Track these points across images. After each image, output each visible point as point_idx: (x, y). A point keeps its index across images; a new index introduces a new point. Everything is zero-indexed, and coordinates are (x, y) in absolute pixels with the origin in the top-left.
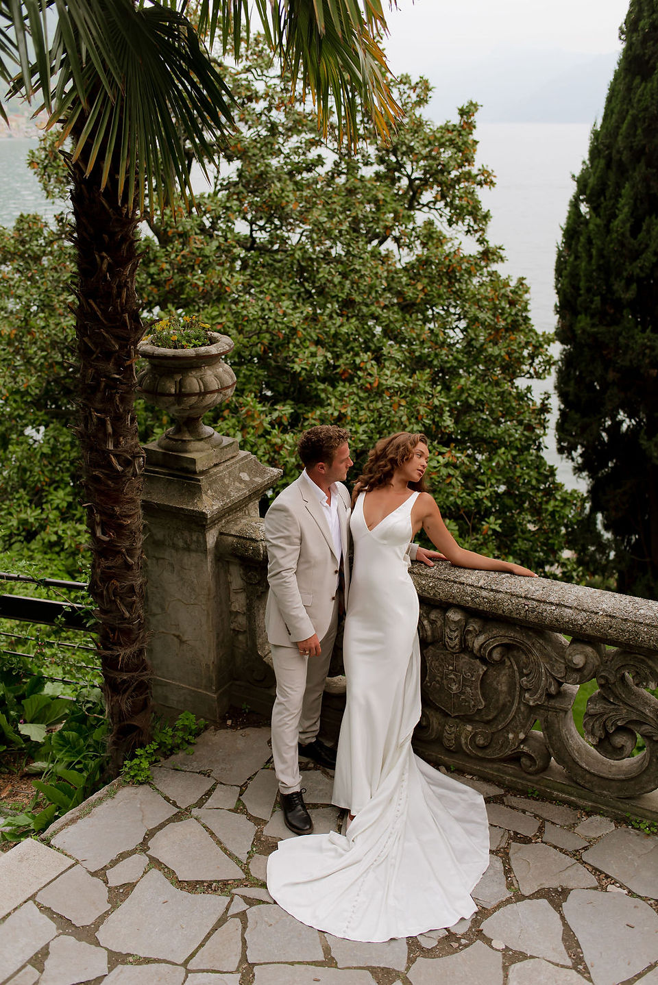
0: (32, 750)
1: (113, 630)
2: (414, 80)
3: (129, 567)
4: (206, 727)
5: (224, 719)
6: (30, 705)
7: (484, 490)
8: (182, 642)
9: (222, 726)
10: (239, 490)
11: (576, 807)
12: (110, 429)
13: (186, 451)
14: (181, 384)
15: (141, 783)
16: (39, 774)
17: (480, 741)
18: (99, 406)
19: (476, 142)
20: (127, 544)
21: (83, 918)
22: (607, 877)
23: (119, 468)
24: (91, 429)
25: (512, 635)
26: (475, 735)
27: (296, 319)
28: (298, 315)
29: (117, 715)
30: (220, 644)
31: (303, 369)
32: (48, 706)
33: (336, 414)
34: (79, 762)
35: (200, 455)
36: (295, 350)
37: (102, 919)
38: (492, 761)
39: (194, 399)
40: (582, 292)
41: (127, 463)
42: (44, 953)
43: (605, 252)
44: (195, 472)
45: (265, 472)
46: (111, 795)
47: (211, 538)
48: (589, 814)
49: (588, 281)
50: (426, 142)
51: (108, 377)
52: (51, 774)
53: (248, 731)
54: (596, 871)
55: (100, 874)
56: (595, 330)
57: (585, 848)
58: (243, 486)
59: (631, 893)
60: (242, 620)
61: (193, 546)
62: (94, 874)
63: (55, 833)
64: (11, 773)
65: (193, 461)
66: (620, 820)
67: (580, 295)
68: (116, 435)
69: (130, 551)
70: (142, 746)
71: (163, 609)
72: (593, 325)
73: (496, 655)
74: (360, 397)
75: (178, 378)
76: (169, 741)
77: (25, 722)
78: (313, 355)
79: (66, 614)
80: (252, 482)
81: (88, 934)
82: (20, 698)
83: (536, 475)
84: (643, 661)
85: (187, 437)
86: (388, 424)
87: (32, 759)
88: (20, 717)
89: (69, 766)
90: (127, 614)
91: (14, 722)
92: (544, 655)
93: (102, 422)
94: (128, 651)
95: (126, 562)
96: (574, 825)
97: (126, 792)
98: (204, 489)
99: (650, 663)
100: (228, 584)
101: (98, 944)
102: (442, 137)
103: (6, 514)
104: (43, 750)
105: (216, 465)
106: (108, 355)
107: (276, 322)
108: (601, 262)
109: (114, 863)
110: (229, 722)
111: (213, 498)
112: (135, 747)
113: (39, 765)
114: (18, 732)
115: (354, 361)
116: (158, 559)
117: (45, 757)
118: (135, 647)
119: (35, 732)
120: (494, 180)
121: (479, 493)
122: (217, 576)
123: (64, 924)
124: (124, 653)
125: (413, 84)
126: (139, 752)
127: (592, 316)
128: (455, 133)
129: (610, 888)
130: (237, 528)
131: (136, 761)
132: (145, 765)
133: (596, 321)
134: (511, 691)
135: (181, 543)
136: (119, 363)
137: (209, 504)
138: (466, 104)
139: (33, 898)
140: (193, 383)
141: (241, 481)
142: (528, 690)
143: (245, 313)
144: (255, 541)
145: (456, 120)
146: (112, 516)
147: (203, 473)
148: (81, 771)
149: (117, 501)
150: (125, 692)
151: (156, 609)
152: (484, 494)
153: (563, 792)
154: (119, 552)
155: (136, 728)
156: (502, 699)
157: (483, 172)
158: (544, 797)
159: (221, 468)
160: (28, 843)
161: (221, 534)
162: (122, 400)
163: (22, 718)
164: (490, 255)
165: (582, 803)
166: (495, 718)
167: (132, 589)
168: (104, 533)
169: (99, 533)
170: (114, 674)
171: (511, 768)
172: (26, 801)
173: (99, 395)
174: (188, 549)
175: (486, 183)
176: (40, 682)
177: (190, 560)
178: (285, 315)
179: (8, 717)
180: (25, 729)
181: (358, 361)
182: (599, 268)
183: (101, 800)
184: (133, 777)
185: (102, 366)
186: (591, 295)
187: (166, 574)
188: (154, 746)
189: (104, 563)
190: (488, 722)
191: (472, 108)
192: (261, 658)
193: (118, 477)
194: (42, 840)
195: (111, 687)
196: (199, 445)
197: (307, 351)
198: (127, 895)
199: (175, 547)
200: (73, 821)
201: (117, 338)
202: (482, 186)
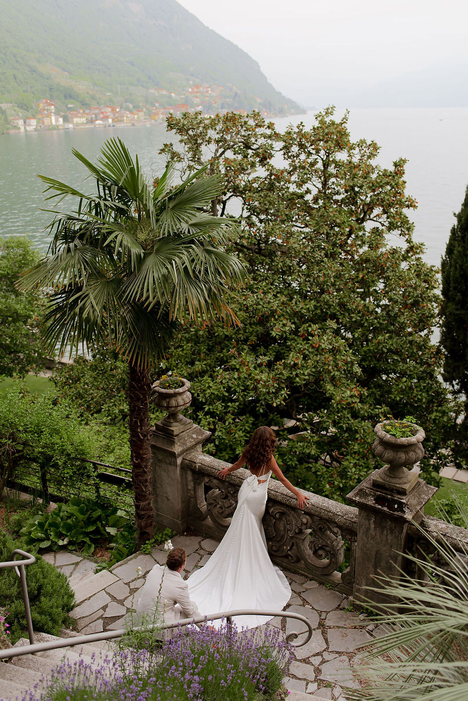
0: (111, 539)
1: (139, 495)
2: (369, 142)
3: (145, 472)
4: (176, 535)
5: (184, 532)
6: (111, 519)
7: (380, 409)
8: (168, 500)
9: (182, 534)
10: (191, 442)
11: (307, 577)
12: (139, 424)
13: (171, 427)
14: (168, 403)
15: (147, 554)
16: (112, 549)
17: (274, 548)
18: (136, 416)
19: (405, 182)
20: (145, 464)
21: (120, 597)
22: (307, 602)
23: (142, 438)
24: (133, 424)
25: (283, 509)
26: (273, 546)
27: (275, 304)
28: (278, 302)
29: (140, 527)
30: (183, 502)
31: (277, 334)
32: (118, 520)
33: (292, 363)
34: (127, 545)
35: (176, 428)
36: (275, 322)
37: (126, 598)
38: (279, 557)
39: (173, 409)
40: (451, 289)
41: (145, 436)
42: (106, 606)
43: (463, 267)
44: (173, 435)
45: (204, 434)
46: (135, 557)
47: (179, 461)
48: (311, 580)
49: (454, 283)
50: (371, 185)
51: (139, 407)
52: (117, 548)
53: (192, 537)
54: (304, 600)
55: (128, 584)
56: (458, 312)
57: (304, 592)
58: (193, 440)
59: (313, 608)
60: (192, 492)
61: (172, 463)
62: (125, 584)
63: (114, 569)
64: (102, 547)
65: (173, 431)
66: (321, 583)
67: (450, 291)
68: (141, 426)
69: (146, 467)
70: (149, 540)
71: (162, 486)
72: (457, 310)
73: (277, 516)
74: (309, 352)
75: (168, 400)
76: (159, 539)
77: (109, 526)
78: (284, 325)
79: (126, 483)
80: (197, 438)
81: (121, 602)
82: (107, 516)
83: (426, 396)
84: (325, 523)
85: (172, 421)
86: (321, 370)
87: (110, 542)
88: (107, 524)
89: (124, 546)
90: (144, 490)
91: (104, 526)
92: (294, 517)
93: (136, 422)
94: (144, 503)
95: (144, 471)
96: (303, 584)
97: (141, 557)
98: (176, 442)
99: (328, 524)
100: (187, 478)
101: (124, 605)
102: (381, 182)
103: (113, 406)
104: (115, 539)
105: (182, 432)
106: (138, 399)
107: (263, 307)
108: (462, 273)
109: (133, 581)
110: (185, 533)
111: (180, 446)
112: (146, 540)
113: (113, 545)
114: (105, 531)
115: (308, 330)
116: (160, 467)
117: (116, 542)
118: (147, 502)
119: (112, 531)
120: (416, 204)
121: (377, 410)
122: (181, 475)
123: (114, 598)
124: (142, 504)
125: (368, 144)
126: (147, 542)
127: (457, 304)
128: (390, 178)
129: (307, 606)
130: (190, 457)
131: (146, 545)
132: (149, 547)
133: (458, 307)
134: (285, 530)
135: (168, 462)
136: (142, 402)
137: (177, 449)
138: (398, 160)
139: (104, 589)
140: (173, 402)
141: (192, 438)
142: (289, 530)
143: (245, 303)
144: (195, 463)
145: (392, 169)
146: (139, 454)
147: (177, 435)
148: (128, 548)
149: (141, 449)
150: (143, 518)
151: (159, 486)
152: (380, 411)
153: (302, 571)
154: (142, 467)
155: (147, 533)
156: (282, 533)
157: (409, 199)
158: (295, 572)
159: (184, 433)
160: (104, 571)
161: (183, 459)
162: (144, 414)
163: (108, 525)
164: (414, 249)
165: (309, 575)
166: (280, 540)
167: (146, 480)
168: (136, 460)
169: (134, 460)
170: (139, 512)
171: (285, 560)
172: (107, 559)
173: (135, 413)
174: (170, 464)
175: (411, 206)
176: (115, 510)
177: (171, 468)
178: (269, 302)
179: (102, 524)
180: (109, 529)
181: (310, 329)
182: (461, 276)
183: (131, 559)
184: (144, 551)
185: (137, 403)
186: (456, 291)
187: (163, 473)
188: (153, 540)
189: (136, 471)
190: (278, 541)
191: (402, 162)
192: (199, 508)
193: (141, 441)
194: (109, 571)
195: (139, 516)
196: (176, 424)
197: (281, 323)
198: (135, 592)
199: (166, 462)
200: (121, 565)
201: (142, 394)
202: (409, 208)
